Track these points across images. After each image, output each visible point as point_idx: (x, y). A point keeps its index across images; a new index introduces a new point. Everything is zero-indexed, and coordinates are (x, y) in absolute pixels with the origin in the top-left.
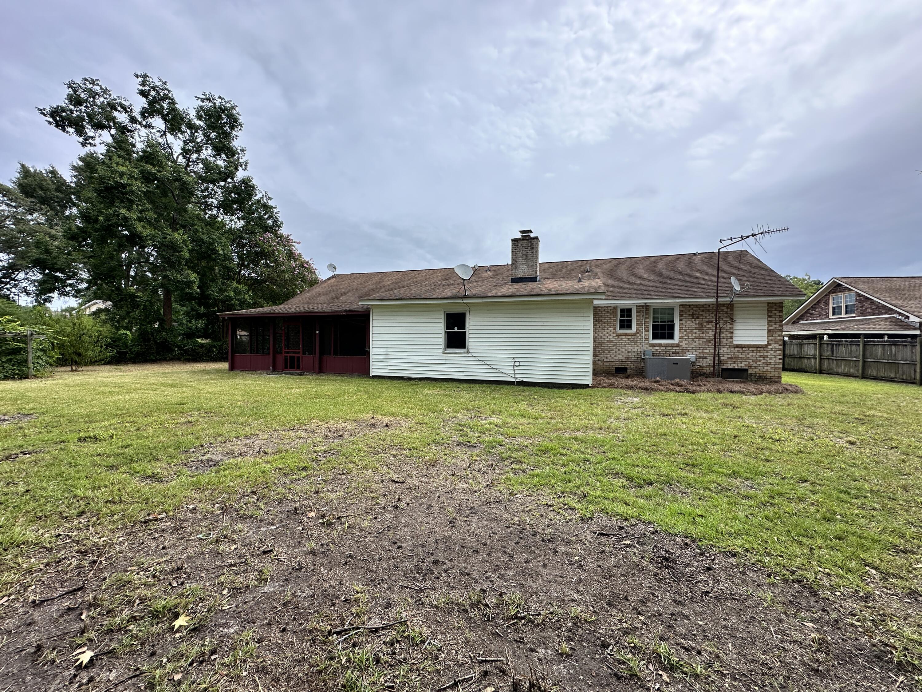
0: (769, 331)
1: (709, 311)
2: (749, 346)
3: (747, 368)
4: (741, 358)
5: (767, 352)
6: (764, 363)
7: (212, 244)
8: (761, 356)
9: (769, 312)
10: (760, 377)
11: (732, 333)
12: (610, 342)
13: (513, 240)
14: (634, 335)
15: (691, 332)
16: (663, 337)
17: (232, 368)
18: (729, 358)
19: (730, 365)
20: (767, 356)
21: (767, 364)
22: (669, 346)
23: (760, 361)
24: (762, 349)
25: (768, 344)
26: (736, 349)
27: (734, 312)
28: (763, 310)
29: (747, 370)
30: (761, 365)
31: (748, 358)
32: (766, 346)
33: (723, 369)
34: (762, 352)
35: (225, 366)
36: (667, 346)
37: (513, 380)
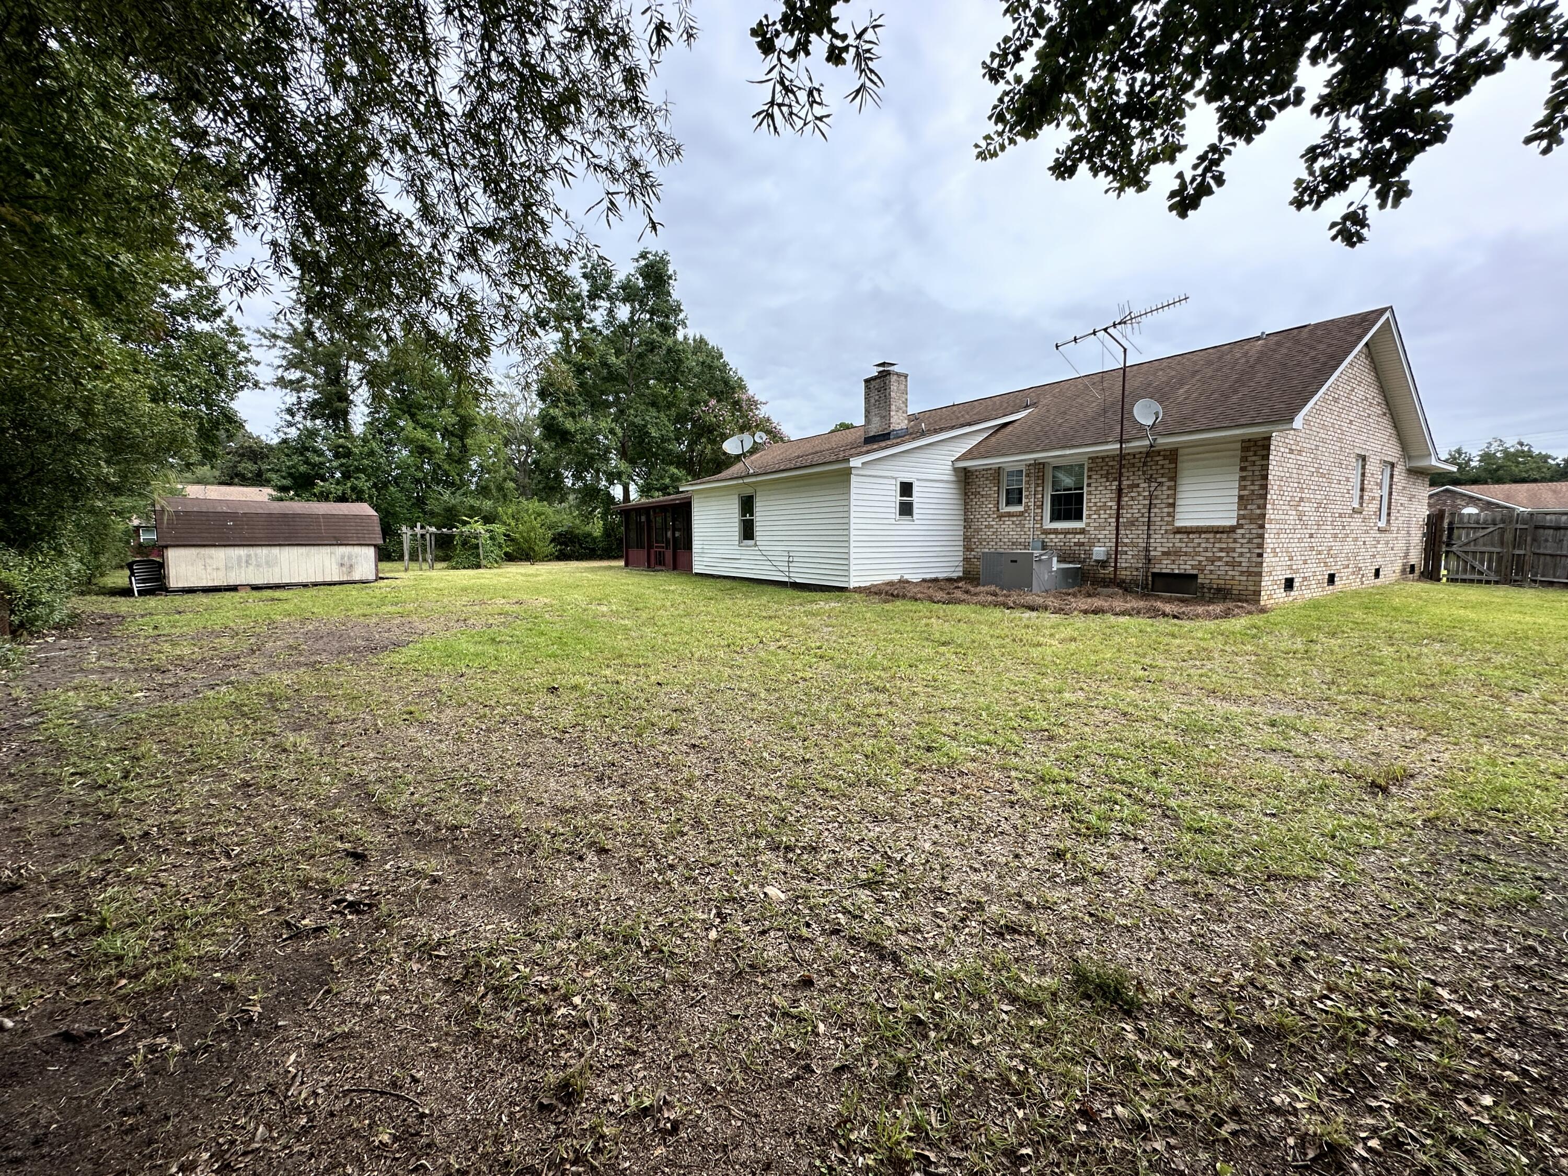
0: (1241, 498)
1: (1133, 465)
2: (1199, 531)
3: (1195, 572)
4: (1186, 554)
5: (1235, 541)
6: (1227, 564)
7: (645, 426)
8: (1221, 550)
9: (1244, 459)
10: (1219, 590)
11: (1173, 505)
12: (989, 527)
13: (867, 381)
14: (1021, 514)
15: (1105, 507)
16: (1067, 517)
17: (627, 565)
18: (1164, 553)
19: (1166, 566)
20: (1234, 550)
21: (1233, 564)
22: (1069, 533)
23: (1220, 558)
24: (1225, 536)
25: (1239, 526)
26: (1178, 536)
27: (1179, 465)
28: (1234, 456)
29: (1195, 577)
30: (1220, 568)
31: (1198, 554)
32: (1232, 529)
33: (1154, 574)
34: (1225, 541)
35: (622, 563)
36: (1066, 532)
37: (786, 579)
